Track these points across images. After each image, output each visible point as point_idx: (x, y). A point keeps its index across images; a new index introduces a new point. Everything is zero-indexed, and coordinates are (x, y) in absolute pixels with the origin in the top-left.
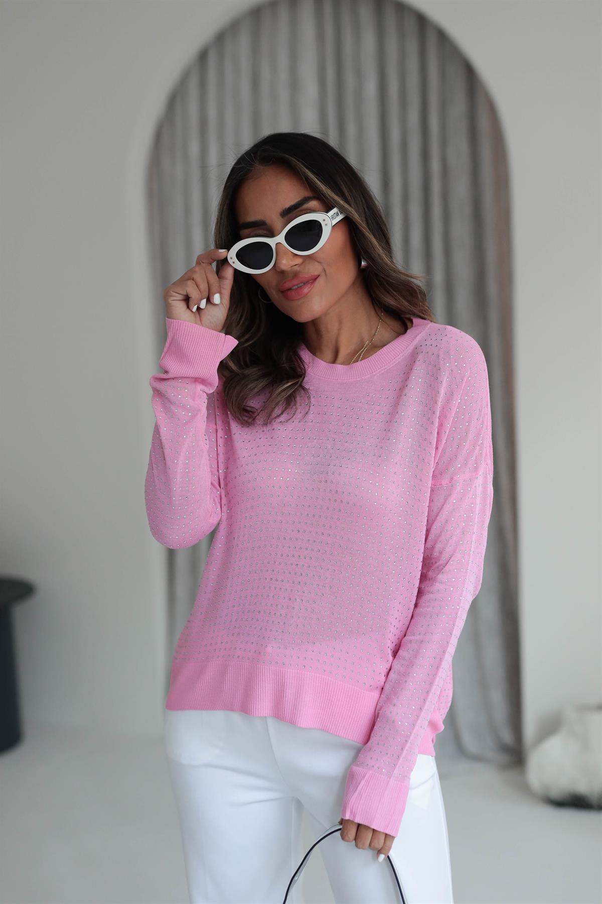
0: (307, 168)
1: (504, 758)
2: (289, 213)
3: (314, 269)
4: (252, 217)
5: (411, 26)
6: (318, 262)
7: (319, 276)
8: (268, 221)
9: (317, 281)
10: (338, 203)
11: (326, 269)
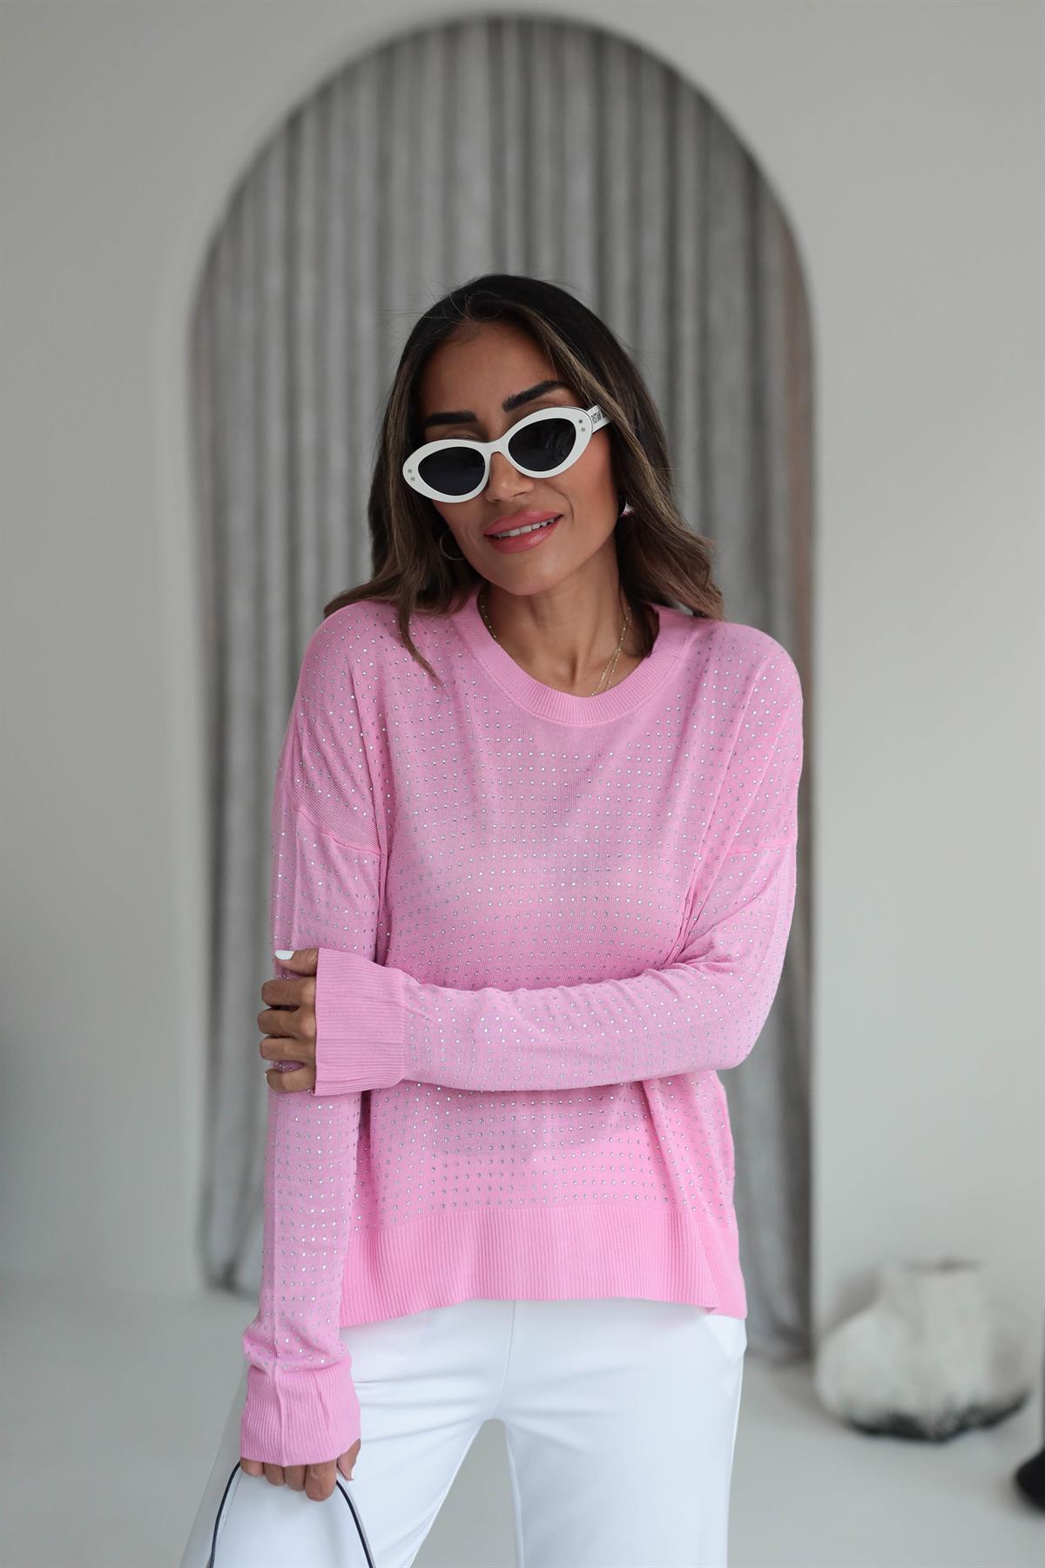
0: (556, 331)
2: (519, 404)
3: (556, 505)
4: (451, 406)
6: (560, 492)
7: (561, 516)
8: (480, 417)
9: (559, 523)
10: (601, 397)
11: (574, 507)
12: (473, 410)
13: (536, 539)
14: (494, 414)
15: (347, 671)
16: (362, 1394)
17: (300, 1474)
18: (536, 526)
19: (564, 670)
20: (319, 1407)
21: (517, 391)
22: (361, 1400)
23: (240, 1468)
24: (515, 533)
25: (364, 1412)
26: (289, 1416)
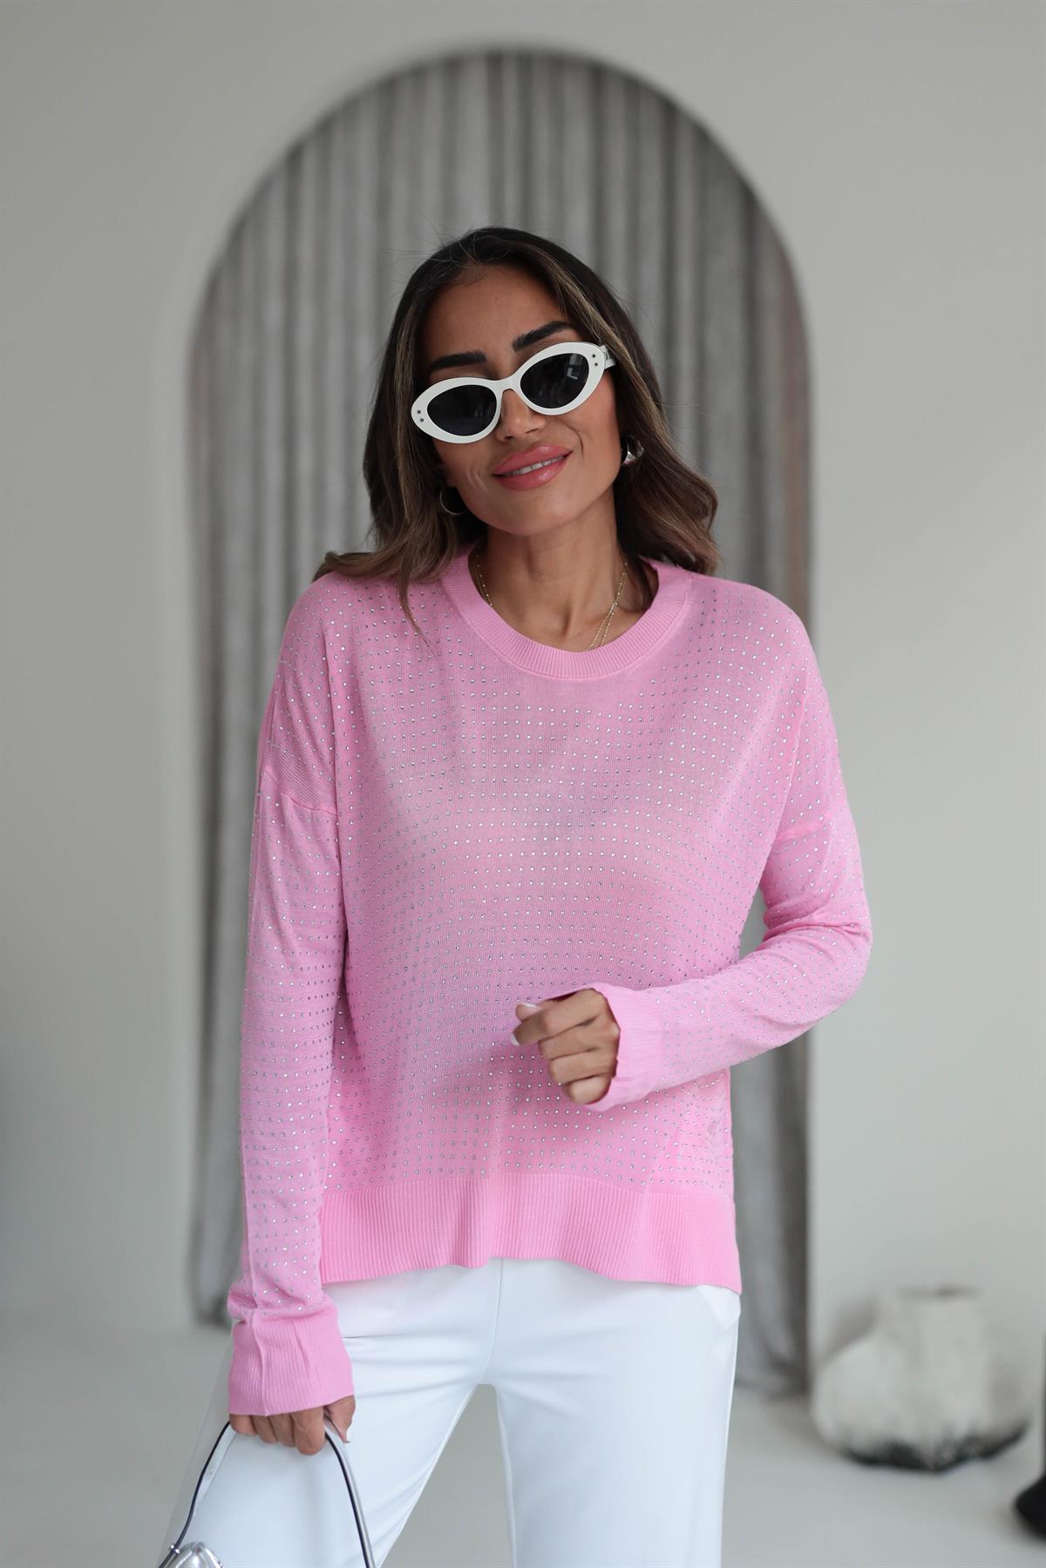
1: (775, 1381)
2: (528, 343)
3: (568, 440)
4: (459, 347)
5: (650, 116)
6: (571, 428)
7: (571, 452)
8: (489, 356)
9: (569, 459)
10: (610, 337)
11: (584, 442)
12: (482, 349)
13: (544, 476)
14: (503, 352)
15: (320, 633)
16: (353, 1349)
17: (286, 1425)
18: (546, 463)
19: (556, 624)
20: (300, 1355)
21: (526, 331)
22: (351, 1356)
23: (230, 1426)
24: (527, 470)
25: (355, 1367)
26: (269, 1365)
